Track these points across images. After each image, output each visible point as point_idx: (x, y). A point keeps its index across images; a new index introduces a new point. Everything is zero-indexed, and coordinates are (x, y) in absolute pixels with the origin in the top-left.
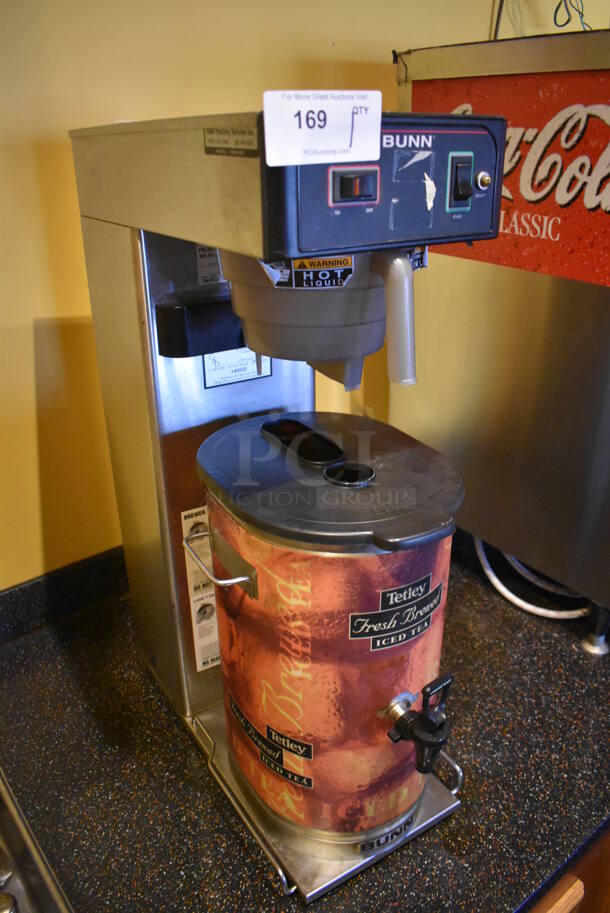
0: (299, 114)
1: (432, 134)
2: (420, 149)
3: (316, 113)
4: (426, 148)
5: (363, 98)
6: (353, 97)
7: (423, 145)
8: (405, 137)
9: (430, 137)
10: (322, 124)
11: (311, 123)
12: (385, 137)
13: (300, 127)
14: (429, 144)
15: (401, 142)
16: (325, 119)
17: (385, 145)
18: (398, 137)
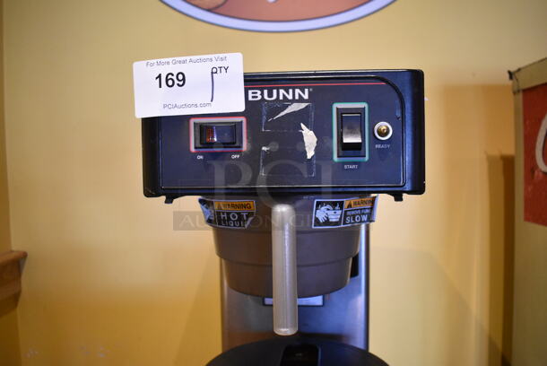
0: (159, 76)
1: (309, 88)
2: (294, 101)
3: (175, 75)
4: (301, 100)
5: (222, 59)
6: (211, 60)
7: (297, 97)
8: (275, 91)
9: (306, 90)
10: (181, 83)
11: (170, 83)
12: (250, 92)
13: (160, 87)
14: (306, 96)
15: (270, 95)
16: (184, 79)
17: (250, 99)
18: (266, 92)
